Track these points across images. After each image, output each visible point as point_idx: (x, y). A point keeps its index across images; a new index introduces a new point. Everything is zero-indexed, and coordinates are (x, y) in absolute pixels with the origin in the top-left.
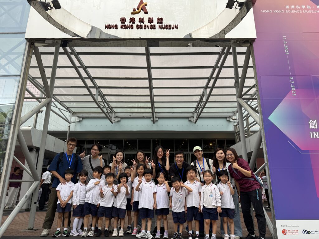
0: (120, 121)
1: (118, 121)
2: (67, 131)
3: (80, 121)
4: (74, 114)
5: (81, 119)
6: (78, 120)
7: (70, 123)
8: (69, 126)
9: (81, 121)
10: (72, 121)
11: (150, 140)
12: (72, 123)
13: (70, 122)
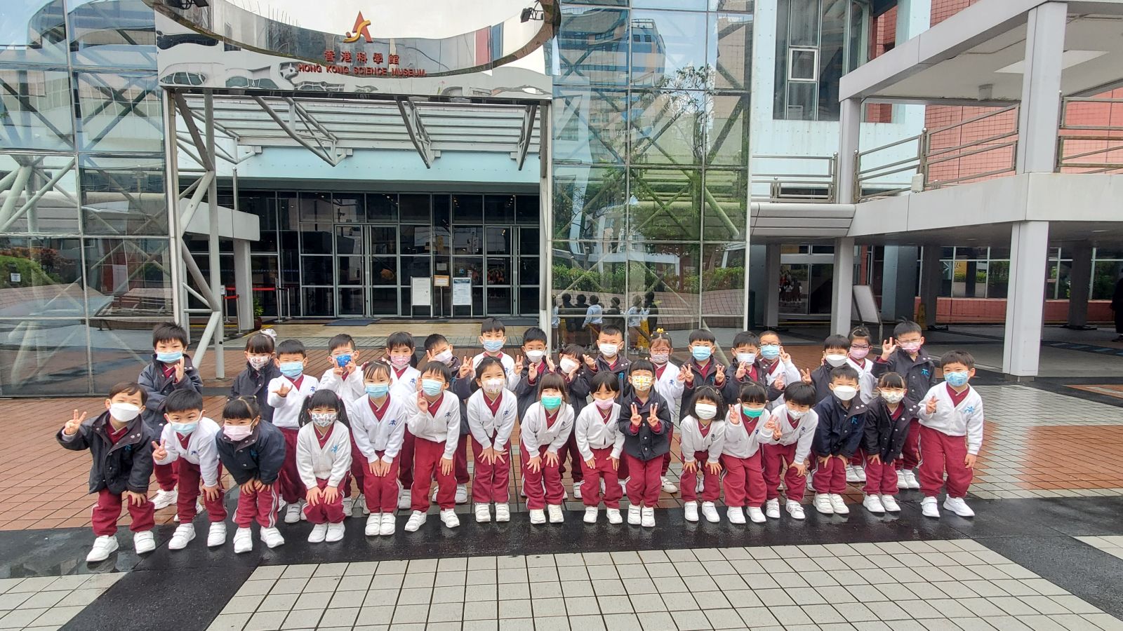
0: (352, 156)
1: (348, 156)
2: (232, 178)
3: (257, 154)
4: (239, 139)
5: (259, 150)
6: (252, 153)
7: (236, 164)
8: (236, 170)
9: (261, 153)
10: (240, 156)
11: (428, 196)
12: (240, 161)
13: (235, 161)
